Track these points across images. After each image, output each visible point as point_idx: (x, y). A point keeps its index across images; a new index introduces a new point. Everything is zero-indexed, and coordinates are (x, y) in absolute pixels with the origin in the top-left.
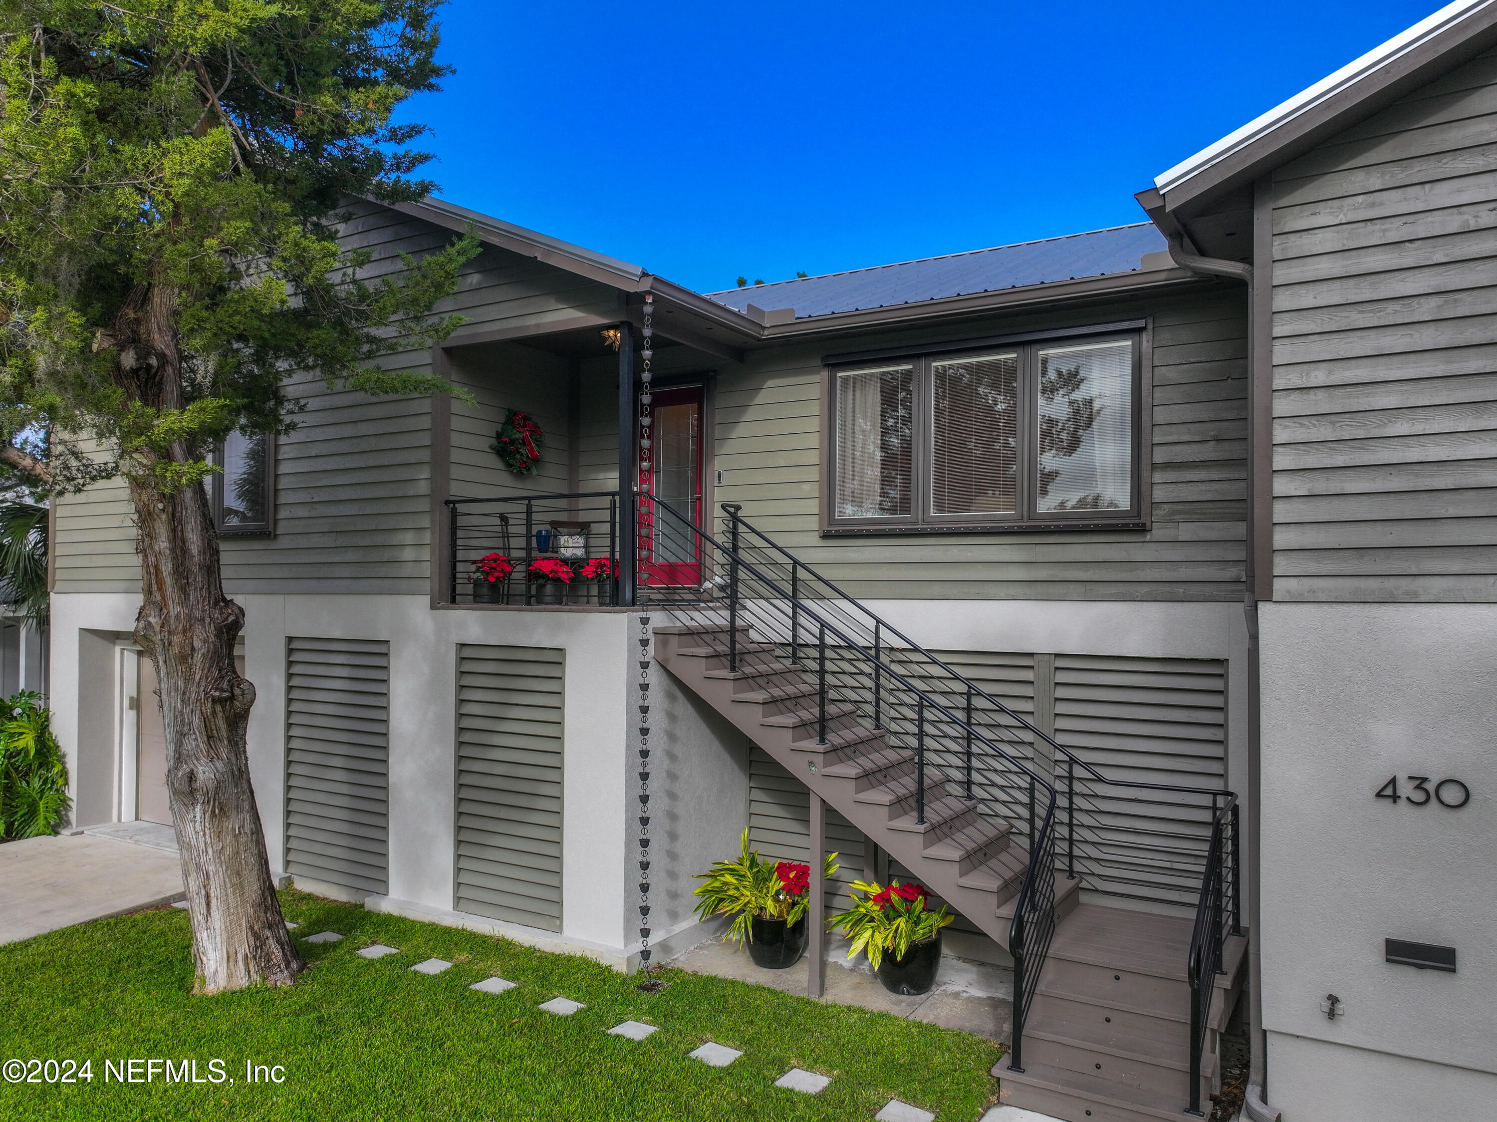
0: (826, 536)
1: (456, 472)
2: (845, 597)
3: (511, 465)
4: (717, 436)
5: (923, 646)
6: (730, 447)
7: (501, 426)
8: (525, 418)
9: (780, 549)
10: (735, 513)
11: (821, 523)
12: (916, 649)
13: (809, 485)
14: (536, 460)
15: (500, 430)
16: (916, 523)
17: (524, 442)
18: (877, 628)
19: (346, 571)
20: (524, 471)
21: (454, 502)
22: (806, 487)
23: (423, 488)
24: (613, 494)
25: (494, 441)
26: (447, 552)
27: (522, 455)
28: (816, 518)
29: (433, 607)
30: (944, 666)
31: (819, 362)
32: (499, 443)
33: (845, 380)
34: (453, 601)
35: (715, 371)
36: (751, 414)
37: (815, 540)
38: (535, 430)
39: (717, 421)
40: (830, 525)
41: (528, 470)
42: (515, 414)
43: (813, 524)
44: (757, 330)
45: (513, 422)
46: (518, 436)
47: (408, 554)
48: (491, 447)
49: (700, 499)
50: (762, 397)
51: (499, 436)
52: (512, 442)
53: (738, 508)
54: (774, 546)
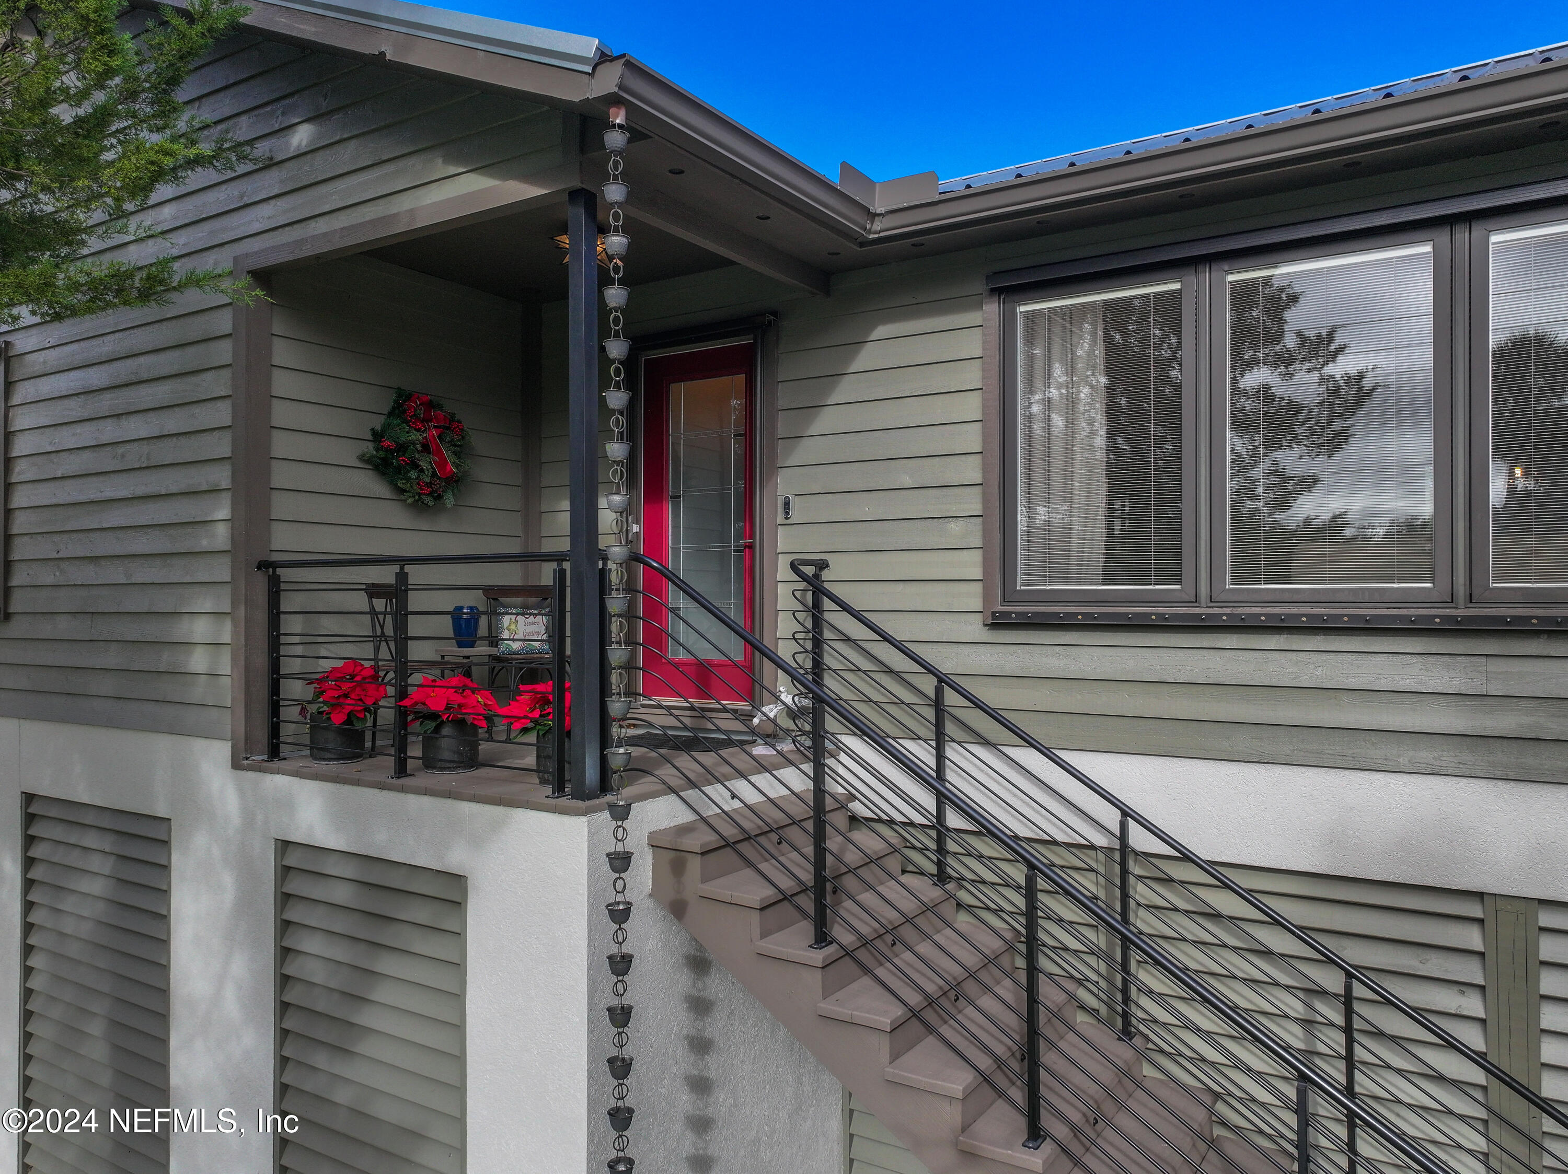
0: (998, 623)
1: (281, 506)
2: (1030, 742)
3: (403, 491)
4: (781, 432)
5: (1204, 853)
6: (806, 451)
7: (383, 418)
8: (430, 405)
9: (899, 646)
10: (817, 576)
11: (987, 597)
12: (1186, 857)
13: (961, 523)
14: (454, 481)
15: (378, 428)
16: (1196, 601)
17: (426, 448)
18: (1123, 826)
19: (107, 685)
20: (429, 500)
21: (274, 565)
22: (954, 527)
23: (221, 536)
24: (558, 558)
25: (369, 448)
26: (261, 660)
27: (422, 471)
28: (978, 588)
29: (236, 765)
30: (1247, 896)
31: (980, 287)
32: (377, 450)
33: (1031, 317)
34: (274, 752)
35: (775, 313)
36: (845, 390)
37: (974, 628)
38: (450, 425)
39: (782, 403)
40: (1005, 601)
41: (439, 497)
42: (409, 397)
43: (972, 597)
44: (862, 222)
45: (404, 411)
46: (416, 436)
47: (198, 661)
48: (361, 458)
49: (750, 547)
50: (866, 358)
51: (377, 436)
52: (402, 448)
53: (822, 565)
54: (886, 638)
